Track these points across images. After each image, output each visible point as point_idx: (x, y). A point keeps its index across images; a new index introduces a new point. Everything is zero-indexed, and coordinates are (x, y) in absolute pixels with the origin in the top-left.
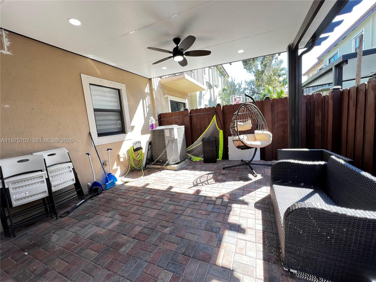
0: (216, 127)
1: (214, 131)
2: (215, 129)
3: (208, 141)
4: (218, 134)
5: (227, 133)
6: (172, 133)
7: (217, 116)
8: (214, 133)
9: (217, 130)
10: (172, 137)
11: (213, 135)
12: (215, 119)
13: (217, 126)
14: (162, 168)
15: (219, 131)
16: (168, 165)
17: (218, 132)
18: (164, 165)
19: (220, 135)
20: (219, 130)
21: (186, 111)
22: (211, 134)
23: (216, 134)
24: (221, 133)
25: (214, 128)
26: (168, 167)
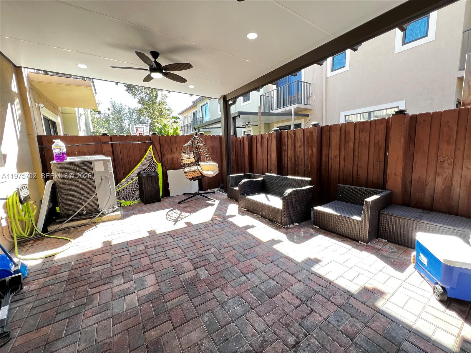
0: (153, 160)
1: (151, 165)
2: (152, 162)
3: (150, 177)
4: (156, 168)
5: (165, 167)
6: (108, 166)
7: (154, 147)
8: (150, 167)
9: (154, 163)
10: (109, 172)
11: (150, 169)
12: (152, 150)
13: (154, 158)
14: (90, 223)
15: (157, 165)
16: (103, 214)
17: (155, 165)
18: (97, 217)
19: (159, 170)
20: (156, 163)
21: (105, 136)
22: (147, 168)
23: (153, 168)
24: (160, 166)
25: (150, 161)
26: (104, 218)
